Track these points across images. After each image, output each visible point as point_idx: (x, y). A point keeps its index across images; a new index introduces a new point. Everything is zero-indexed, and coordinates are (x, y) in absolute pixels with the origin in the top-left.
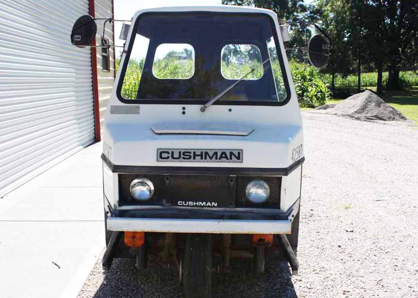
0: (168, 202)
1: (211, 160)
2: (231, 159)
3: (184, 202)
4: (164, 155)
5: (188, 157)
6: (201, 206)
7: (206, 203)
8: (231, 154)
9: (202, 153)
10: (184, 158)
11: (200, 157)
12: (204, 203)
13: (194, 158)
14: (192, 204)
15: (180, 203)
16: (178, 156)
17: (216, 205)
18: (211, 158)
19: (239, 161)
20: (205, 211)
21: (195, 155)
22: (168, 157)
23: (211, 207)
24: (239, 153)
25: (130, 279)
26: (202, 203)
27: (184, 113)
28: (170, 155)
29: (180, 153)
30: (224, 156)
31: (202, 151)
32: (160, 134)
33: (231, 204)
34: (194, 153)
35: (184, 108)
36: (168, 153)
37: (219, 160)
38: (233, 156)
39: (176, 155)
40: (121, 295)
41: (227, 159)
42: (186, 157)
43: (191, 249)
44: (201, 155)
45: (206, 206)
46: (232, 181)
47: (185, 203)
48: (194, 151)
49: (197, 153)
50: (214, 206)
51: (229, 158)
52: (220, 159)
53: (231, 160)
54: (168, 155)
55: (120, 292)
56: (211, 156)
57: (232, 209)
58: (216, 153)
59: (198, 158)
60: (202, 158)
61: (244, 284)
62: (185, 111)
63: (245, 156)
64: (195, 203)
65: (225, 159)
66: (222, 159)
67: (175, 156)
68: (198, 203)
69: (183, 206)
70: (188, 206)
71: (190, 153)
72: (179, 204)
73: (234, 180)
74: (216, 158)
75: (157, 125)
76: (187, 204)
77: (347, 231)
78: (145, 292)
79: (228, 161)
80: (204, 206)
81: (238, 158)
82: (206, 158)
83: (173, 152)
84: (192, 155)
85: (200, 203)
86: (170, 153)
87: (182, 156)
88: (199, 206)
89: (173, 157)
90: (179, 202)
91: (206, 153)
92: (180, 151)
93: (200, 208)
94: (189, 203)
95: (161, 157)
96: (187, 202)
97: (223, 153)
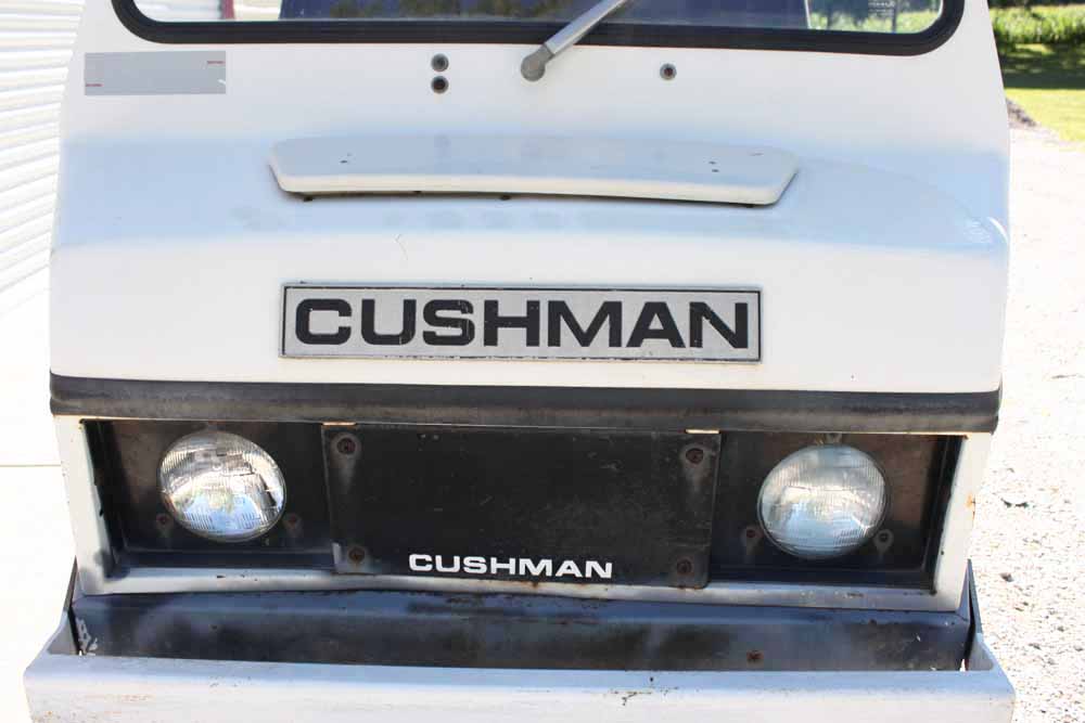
0: (357, 558)
1: (585, 351)
2: (696, 340)
3: (439, 559)
4: (323, 322)
5: (457, 332)
6: (528, 576)
7: (556, 567)
8: (699, 312)
9: (533, 307)
10: (431, 338)
11: (522, 332)
12: (547, 564)
13: (491, 339)
14: (484, 569)
15: (420, 562)
16: (397, 328)
17: (607, 573)
18: (585, 338)
19: (740, 353)
20: (548, 606)
21: (495, 321)
22: (343, 335)
23: (583, 581)
24: (741, 310)
26: (536, 564)
27: (440, 85)
28: (354, 322)
29: (409, 306)
30: (656, 324)
31: (533, 296)
32: (308, 197)
33: (685, 567)
34: (491, 307)
35: (440, 63)
36: (343, 308)
37: (634, 352)
38: (708, 328)
39: (388, 321)
41: (677, 342)
42: (441, 331)
44: (529, 322)
45: (554, 579)
46: (695, 456)
48: (492, 295)
49: (503, 312)
50: (596, 579)
51: (685, 334)
52: (635, 341)
53: (696, 352)
54: (345, 321)
56: (585, 326)
57: (688, 590)
58: (612, 311)
59: (512, 337)
60: (533, 340)
62: (444, 74)
63: (777, 326)
64: (496, 565)
65: (662, 346)
66: (648, 343)
67: (381, 328)
68: (511, 566)
69: (434, 573)
70: (462, 574)
71: (466, 307)
72: (413, 566)
73: (707, 452)
74: (615, 340)
75: (298, 150)
76: (456, 568)
77: (1008, 504)
79: (678, 352)
80: (543, 577)
81: (738, 338)
82: (554, 340)
83: (368, 307)
84: (478, 318)
85: (525, 562)
86: (357, 310)
87: (422, 325)
88: (517, 577)
89: (370, 336)
90: (413, 558)
91: (559, 310)
92: (409, 295)
94: (467, 560)
95: (304, 334)
96: (457, 559)
97: (652, 309)
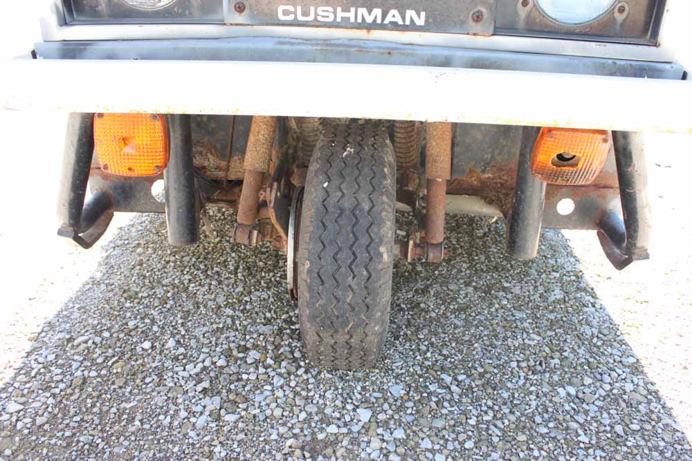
0: (239, 8)
3: (299, 8)
6: (364, 24)
7: (384, 16)
12: (377, 12)
14: (331, 18)
15: (286, 13)
17: (420, 21)
20: (378, 44)
23: (404, 28)
25: (165, 267)
26: (370, 13)
33: (478, 18)
40: (128, 315)
43: (325, 185)
45: (382, 27)
47: (306, 14)
50: (413, 27)
55: (128, 305)
57: (480, 38)
61: (467, 284)
64: (341, 14)
68: (351, 15)
69: (296, 22)
70: (316, 24)
72: (280, 16)
76: (312, 17)
78: (197, 305)
80: (374, 26)
85: (362, 11)
88: (355, 25)
90: (281, 9)
93: (362, 34)
94: (320, 10)
96: (312, 9)
